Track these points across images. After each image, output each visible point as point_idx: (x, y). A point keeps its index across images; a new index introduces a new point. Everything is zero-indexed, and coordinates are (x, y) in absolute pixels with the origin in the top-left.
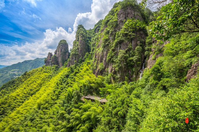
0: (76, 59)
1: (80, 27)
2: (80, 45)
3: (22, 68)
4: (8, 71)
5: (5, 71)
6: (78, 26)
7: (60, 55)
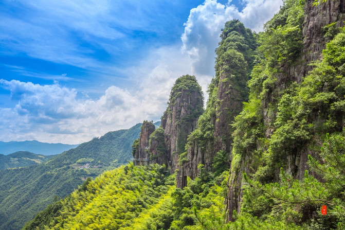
0: (206, 155)
1: (230, 31)
2: (219, 103)
3: (102, 154)
4: (70, 163)
5: (64, 162)
6: (224, 27)
7: (173, 128)
